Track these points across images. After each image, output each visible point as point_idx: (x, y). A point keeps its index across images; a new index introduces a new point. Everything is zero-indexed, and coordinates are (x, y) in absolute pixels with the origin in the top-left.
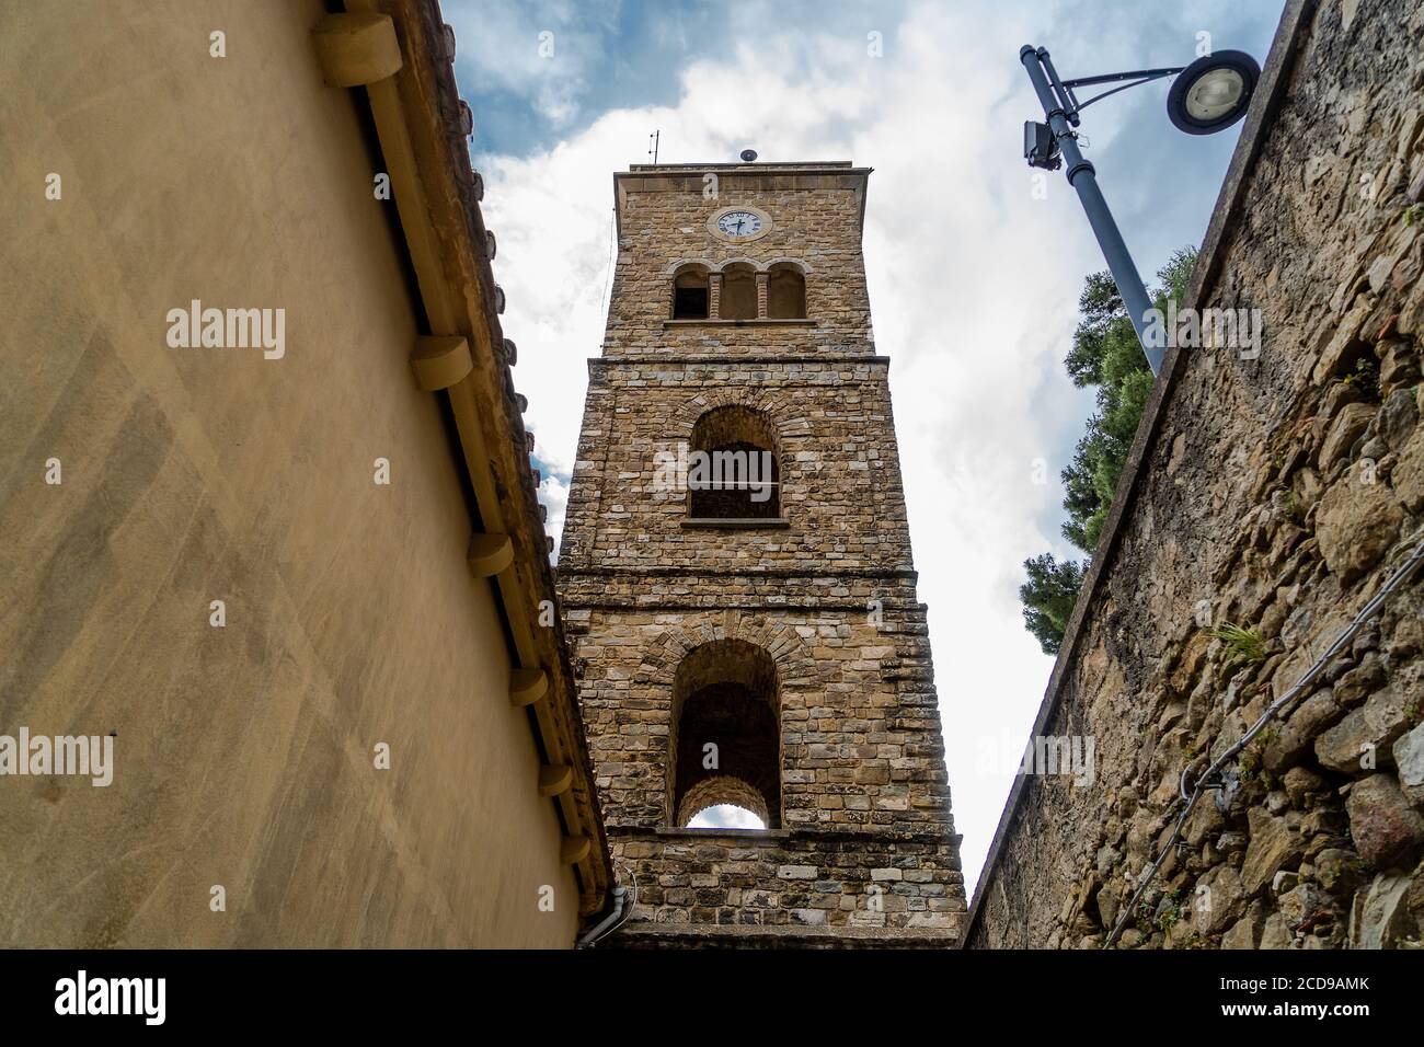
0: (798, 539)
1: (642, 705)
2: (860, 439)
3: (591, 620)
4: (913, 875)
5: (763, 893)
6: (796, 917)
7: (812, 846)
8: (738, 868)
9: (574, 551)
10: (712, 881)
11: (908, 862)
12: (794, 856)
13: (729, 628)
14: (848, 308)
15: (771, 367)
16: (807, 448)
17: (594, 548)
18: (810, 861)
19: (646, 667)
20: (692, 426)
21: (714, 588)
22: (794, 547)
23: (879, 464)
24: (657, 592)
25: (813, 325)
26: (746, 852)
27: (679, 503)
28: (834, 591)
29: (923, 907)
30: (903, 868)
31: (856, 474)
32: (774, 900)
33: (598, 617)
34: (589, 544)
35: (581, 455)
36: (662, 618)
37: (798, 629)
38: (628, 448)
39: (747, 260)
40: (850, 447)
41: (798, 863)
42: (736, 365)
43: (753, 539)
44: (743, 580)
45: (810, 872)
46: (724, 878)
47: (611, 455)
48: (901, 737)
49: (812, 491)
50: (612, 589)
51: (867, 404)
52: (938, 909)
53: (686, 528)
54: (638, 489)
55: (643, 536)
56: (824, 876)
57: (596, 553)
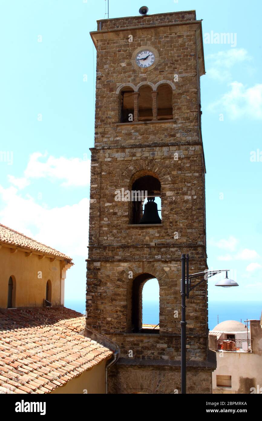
0: (166, 231)
1: (119, 295)
2: (189, 185)
3: (101, 265)
4: (193, 347)
5: (153, 351)
6: (161, 357)
7: (166, 339)
8: (146, 345)
9: (93, 238)
10: (140, 349)
11: (192, 343)
12: (161, 342)
13: (143, 268)
14: (189, 111)
15: (158, 148)
16: (171, 190)
17: (100, 236)
18: (165, 343)
19: (118, 282)
20: (128, 181)
21: (138, 252)
22: (164, 235)
23: (195, 197)
24: (121, 254)
25: (175, 122)
26: (148, 340)
27: (126, 216)
28: (177, 253)
29: (195, 355)
30: (190, 345)
31: (186, 202)
32: (156, 354)
33: (103, 264)
34: (98, 236)
35: (92, 197)
36: (123, 264)
37: (165, 268)
38: (107, 192)
39: (149, 83)
40: (185, 189)
41: (162, 343)
42: (144, 149)
43: (151, 231)
44: (148, 249)
45: (165, 346)
46: (142, 347)
47: (102, 195)
48: (193, 305)
49: (172, 209)
50: (106, 254)
51: (193, 168)
52: (199, 356)
53: (129, 228)
54: (111, 211)
55: (115, 231)
56: (169, 347)
57: (100, 239)
